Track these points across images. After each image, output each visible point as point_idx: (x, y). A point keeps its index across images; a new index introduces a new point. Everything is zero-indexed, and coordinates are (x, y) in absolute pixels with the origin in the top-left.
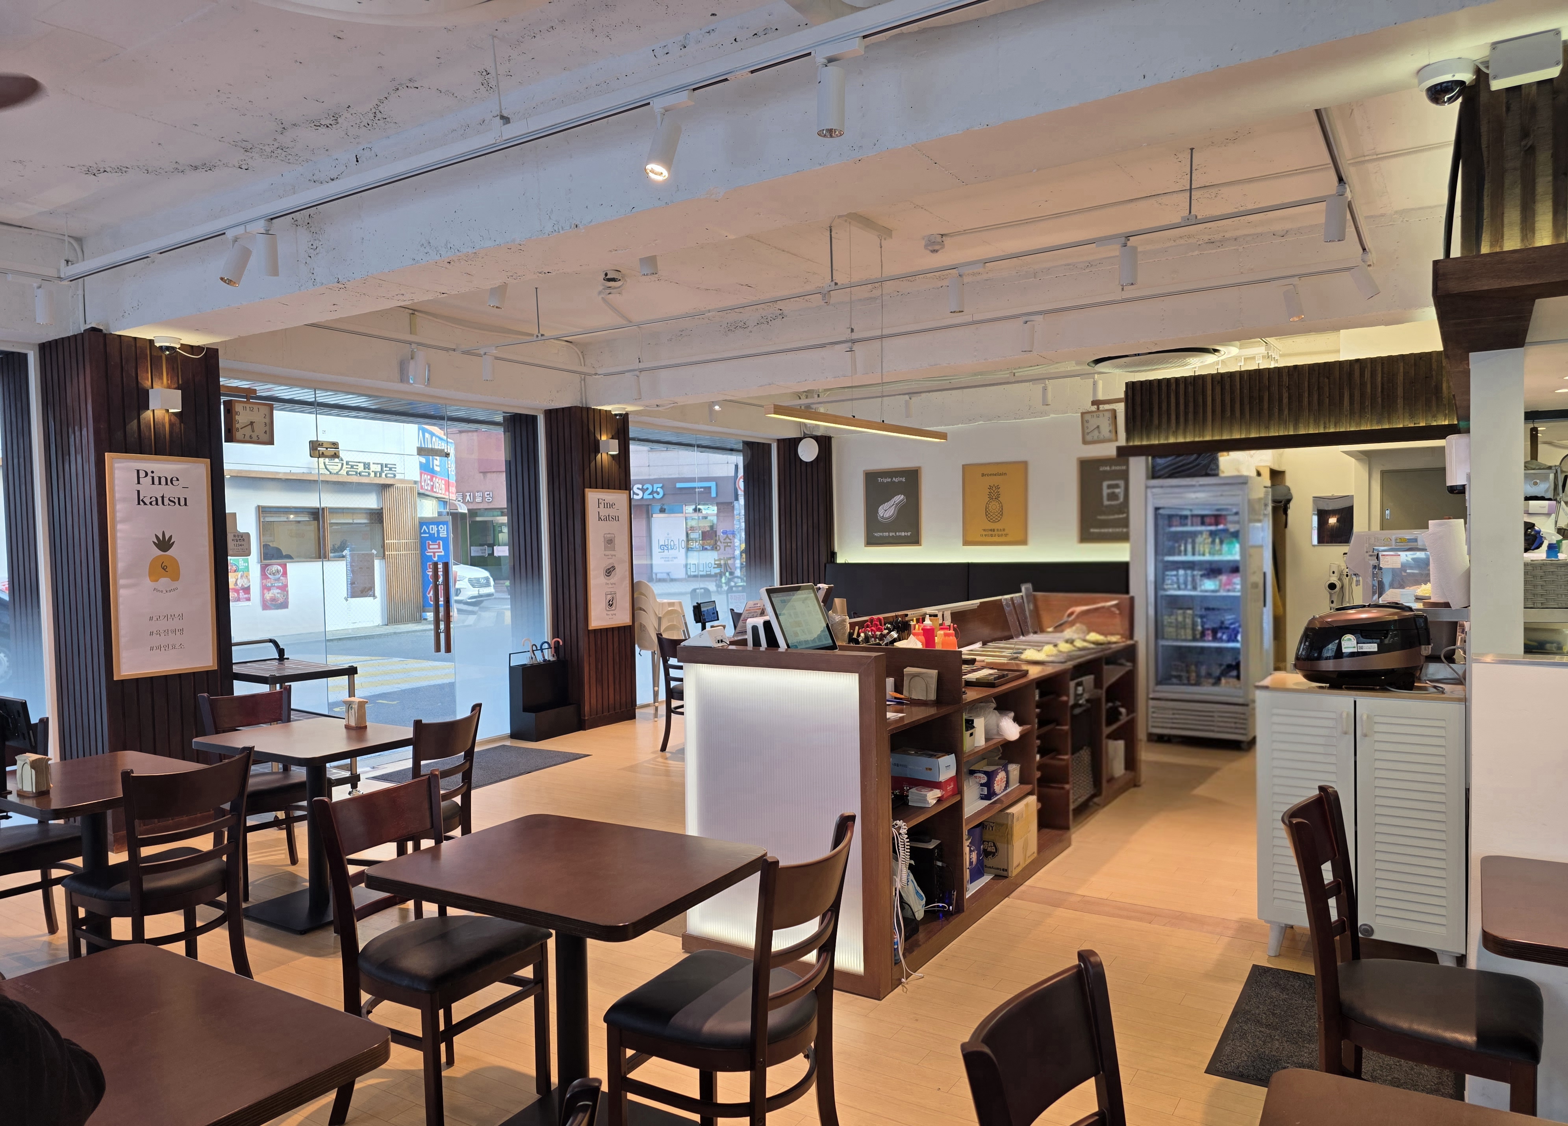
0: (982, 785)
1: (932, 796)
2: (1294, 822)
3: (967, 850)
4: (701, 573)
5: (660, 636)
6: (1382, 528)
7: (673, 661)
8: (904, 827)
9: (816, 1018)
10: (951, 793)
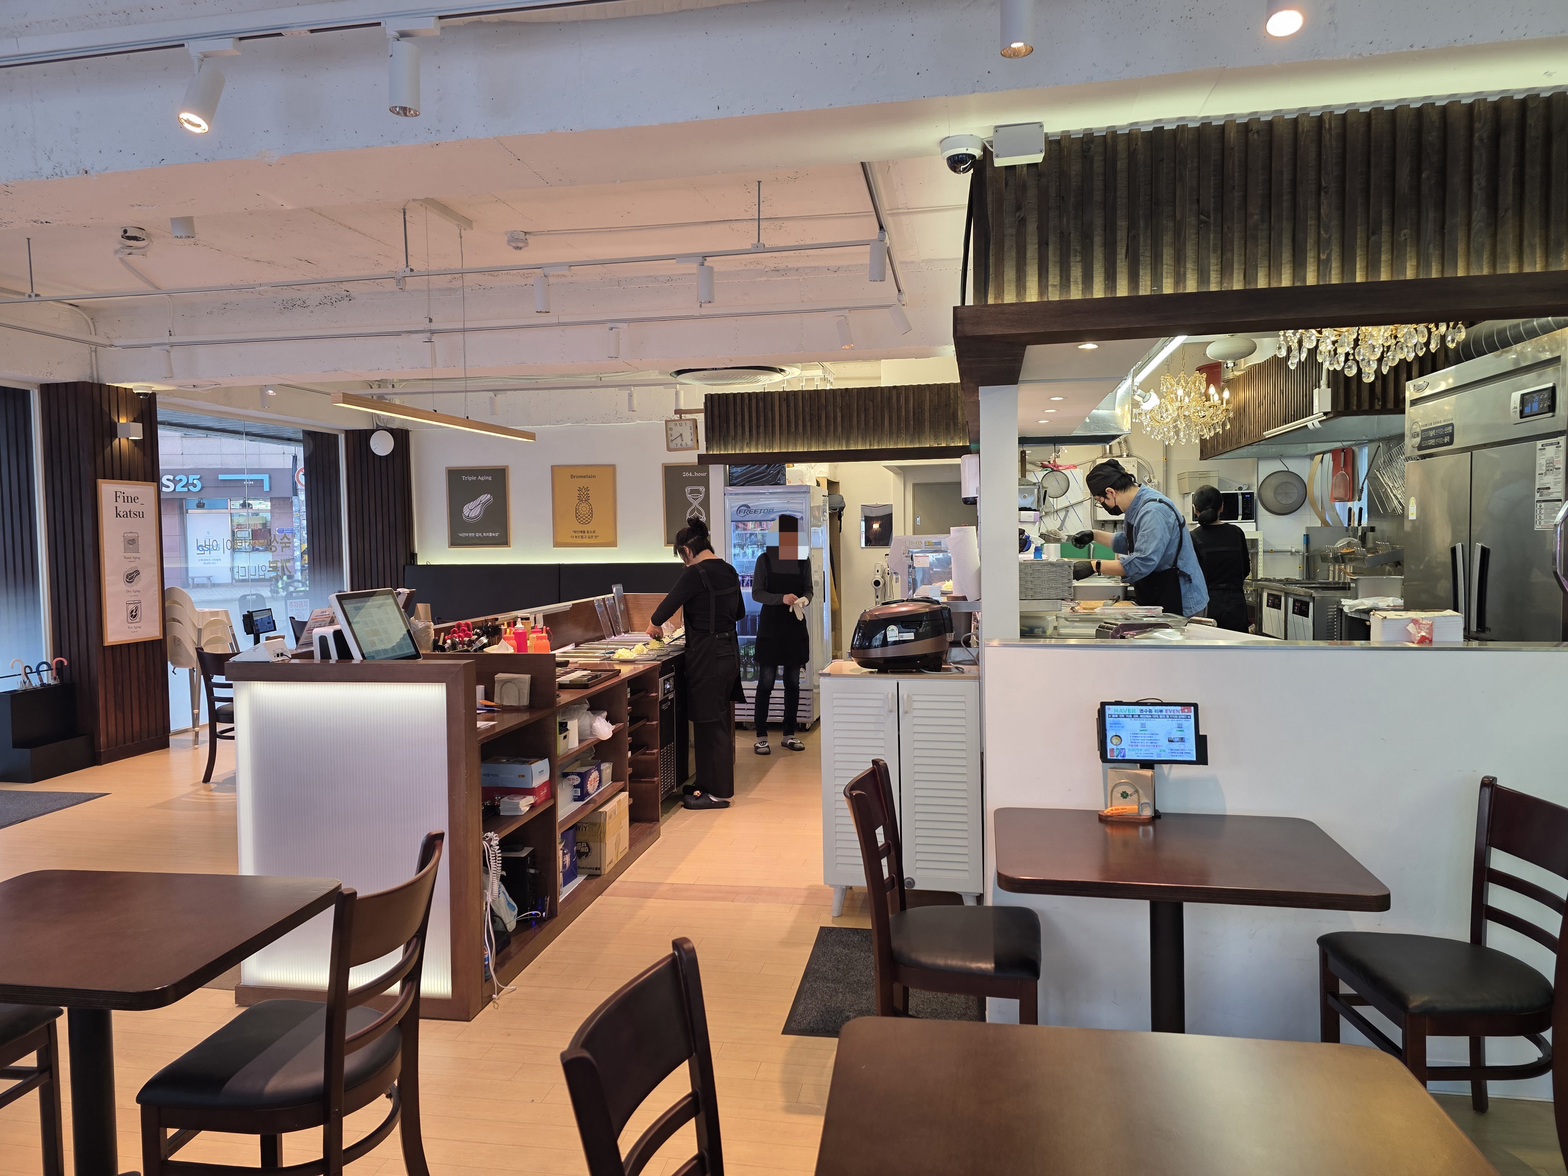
0: (575, 787)
1: (524, 804)
2: (854, 794)
3: (560, 853)
4: (252, 577)
5: (200, 650)
6: (914, 534)
7: (217, 679)
8: (495, 838)
9: (400, 1054)
10: (544, 798)
